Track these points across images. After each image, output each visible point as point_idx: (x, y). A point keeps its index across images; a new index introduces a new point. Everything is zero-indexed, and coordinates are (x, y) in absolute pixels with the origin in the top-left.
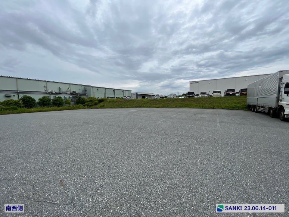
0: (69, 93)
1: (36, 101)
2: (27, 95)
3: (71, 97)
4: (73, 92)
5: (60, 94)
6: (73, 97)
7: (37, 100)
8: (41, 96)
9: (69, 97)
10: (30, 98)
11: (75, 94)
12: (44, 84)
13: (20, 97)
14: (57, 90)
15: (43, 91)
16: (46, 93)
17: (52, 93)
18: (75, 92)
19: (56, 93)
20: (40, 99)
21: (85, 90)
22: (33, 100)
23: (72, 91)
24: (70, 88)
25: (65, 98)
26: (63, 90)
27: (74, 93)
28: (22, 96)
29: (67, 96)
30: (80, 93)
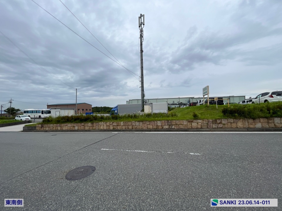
14: (172, 103)
21: (189, 101)
23: (180, 103)
24: (179, 100)
29: (176, 106)
30: (185, 103)
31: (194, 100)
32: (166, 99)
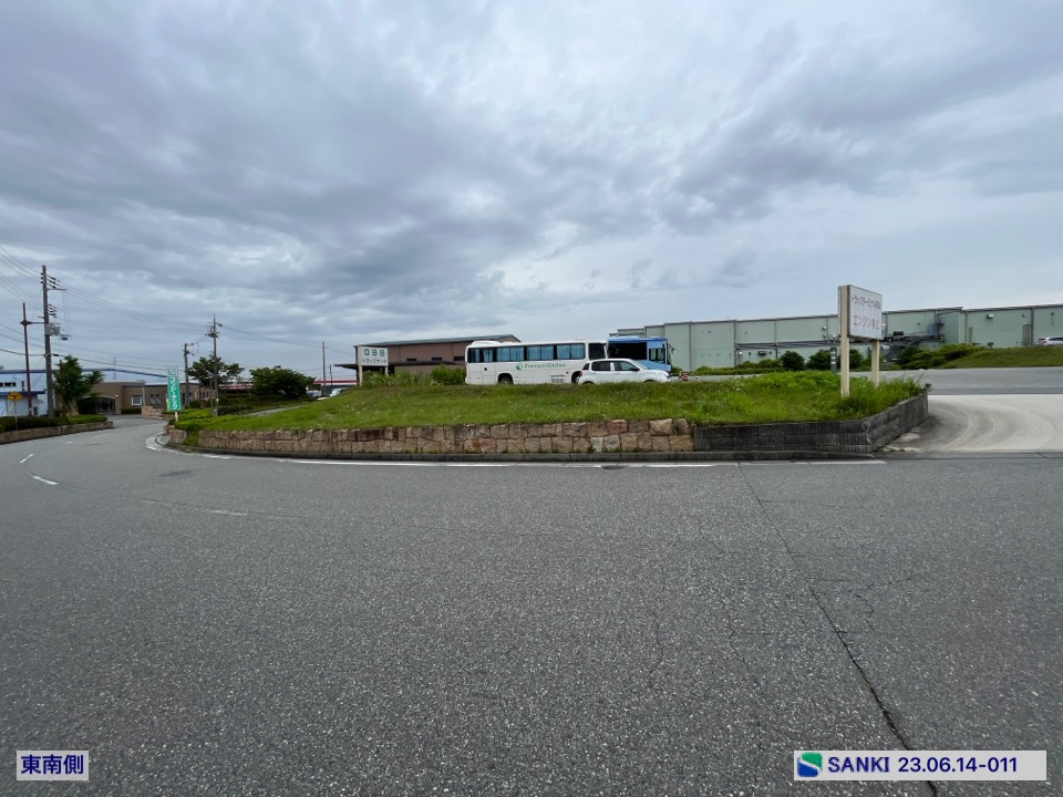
0: (881, 337)
1: (806, 362)
2: (792, 350)
4: (895, 334)
6: (892, 348)
7: (807, 360)
8: (814, 351)
9: (882, 349)
10: (795, 355)
11: (901, 340)
12: (822, 323)
13: (779, 356)
15: (819, 338)
16: (824, 343)
18: (901, 334)
20: (812, 358)
21: (939, 325)
22: (800, 359)
23: (891, 333)
24: (887, 323)
25: (870, 352)
27: (899, 337)
28: (782, 352)
30: (918, 335)
31: (974, 320)
32: (823, 321)
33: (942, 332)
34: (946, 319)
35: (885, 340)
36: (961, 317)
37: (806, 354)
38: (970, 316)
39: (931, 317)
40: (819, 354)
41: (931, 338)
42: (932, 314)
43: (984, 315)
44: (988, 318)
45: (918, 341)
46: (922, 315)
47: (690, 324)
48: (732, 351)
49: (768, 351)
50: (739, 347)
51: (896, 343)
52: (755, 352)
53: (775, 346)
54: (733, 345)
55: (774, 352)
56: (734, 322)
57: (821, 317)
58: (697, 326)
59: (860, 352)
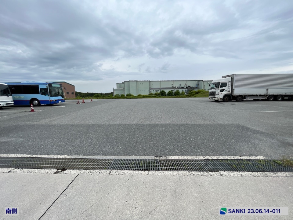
0: (185, 87)
2: (163, 90)
3: (186, 90)
4: (189, 86)
5: (180, 88)
6: (188, 90)
7: (167, 93)
9: (185, 90)
10: (164, 91)
15: (171, 87)
17: (176, 88)
18: (190, 86)
19: (178, 88)
20: (168, 92)
21: (198, 84)
22: (165, 92)
23: (188, 86)
24: (187, 83)
25: (183, 91)
26: (182, 86)
27: (189, 87)
29: (184, 90)
30: (193, 87)
31: (205, 83)
32: (172, 82)
33: (199, 86)
34: (200, 82)
35: (186, 88)
36: (202, 82)
37: (167, 91)
38: (205, 82)
39: (197, 82)
40: (170, 91)
41: (197, 88)
42: (197, 81)
43: (207, 82)
44: (208, 83)
45: (193, 88)
46: (194, 81)
47: (137, 81)
48: (149, 89)
49: (158, 90)
50: (151, 89)
51: (188, 89)
52: (155, 90)
53: (160, 89)
54: (149, 88)
55: (160, 90)
56: (150, 81)
57: (172, 81)
58: (139, 82)
59: (180, 91)
